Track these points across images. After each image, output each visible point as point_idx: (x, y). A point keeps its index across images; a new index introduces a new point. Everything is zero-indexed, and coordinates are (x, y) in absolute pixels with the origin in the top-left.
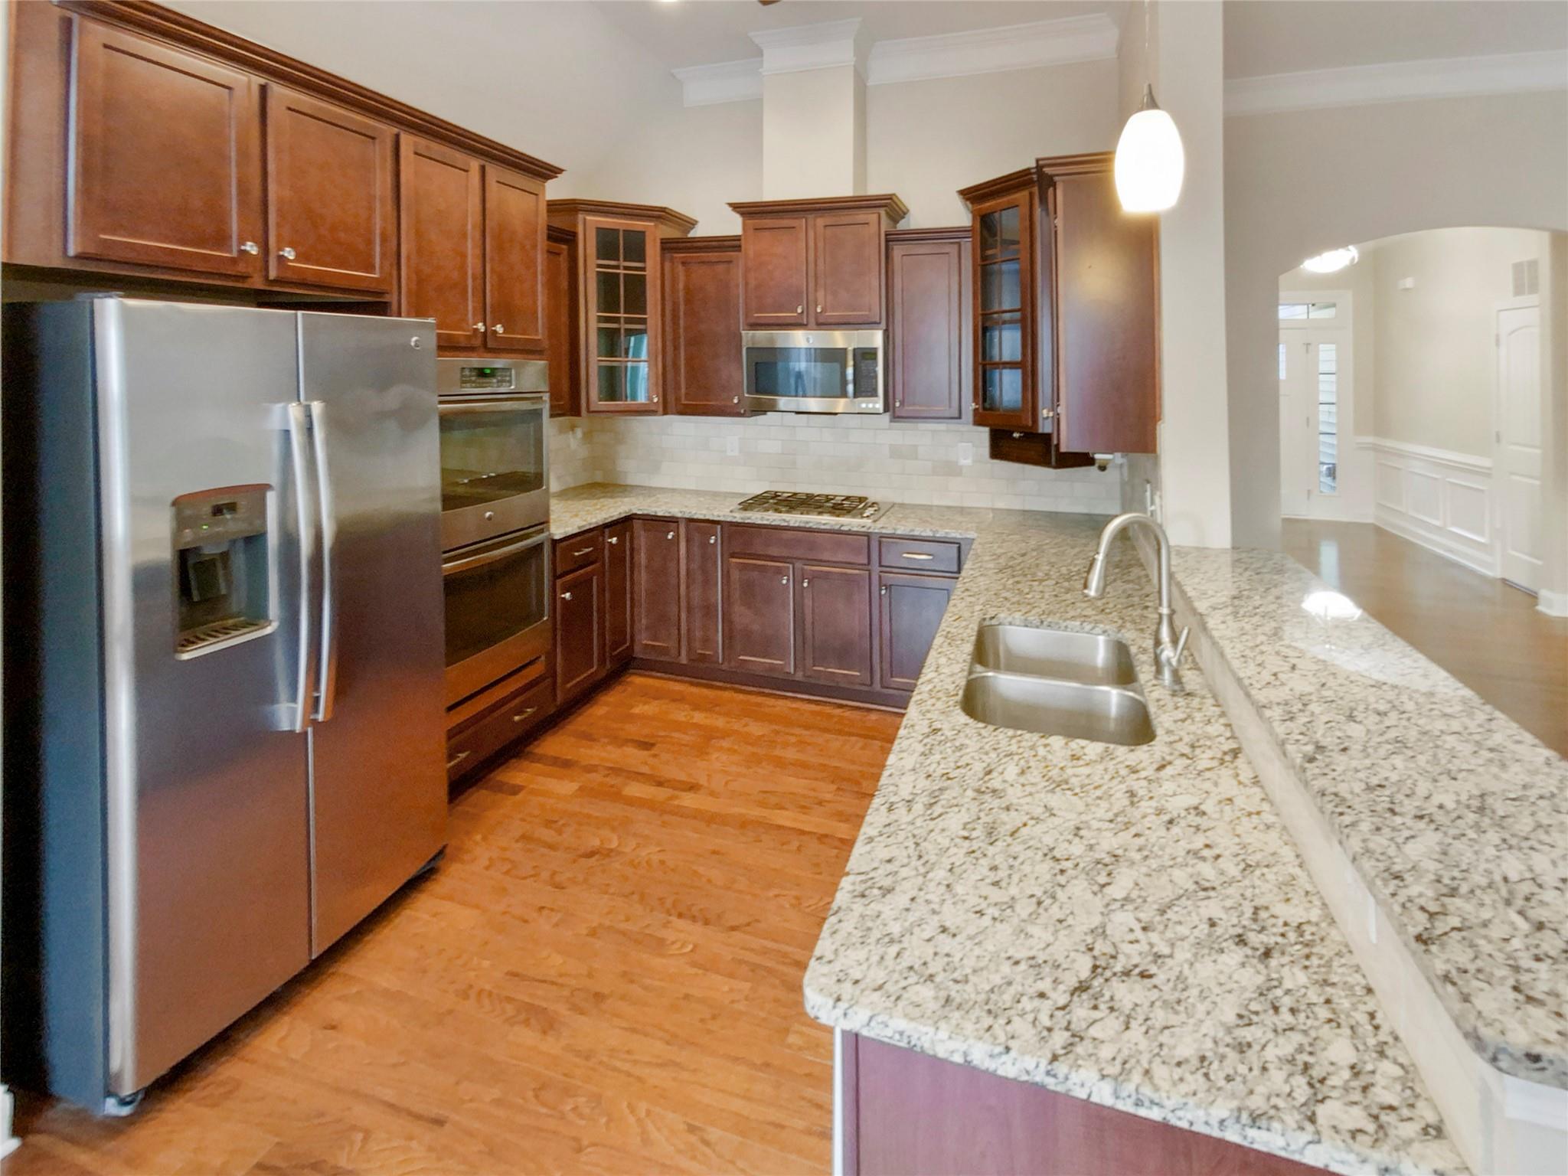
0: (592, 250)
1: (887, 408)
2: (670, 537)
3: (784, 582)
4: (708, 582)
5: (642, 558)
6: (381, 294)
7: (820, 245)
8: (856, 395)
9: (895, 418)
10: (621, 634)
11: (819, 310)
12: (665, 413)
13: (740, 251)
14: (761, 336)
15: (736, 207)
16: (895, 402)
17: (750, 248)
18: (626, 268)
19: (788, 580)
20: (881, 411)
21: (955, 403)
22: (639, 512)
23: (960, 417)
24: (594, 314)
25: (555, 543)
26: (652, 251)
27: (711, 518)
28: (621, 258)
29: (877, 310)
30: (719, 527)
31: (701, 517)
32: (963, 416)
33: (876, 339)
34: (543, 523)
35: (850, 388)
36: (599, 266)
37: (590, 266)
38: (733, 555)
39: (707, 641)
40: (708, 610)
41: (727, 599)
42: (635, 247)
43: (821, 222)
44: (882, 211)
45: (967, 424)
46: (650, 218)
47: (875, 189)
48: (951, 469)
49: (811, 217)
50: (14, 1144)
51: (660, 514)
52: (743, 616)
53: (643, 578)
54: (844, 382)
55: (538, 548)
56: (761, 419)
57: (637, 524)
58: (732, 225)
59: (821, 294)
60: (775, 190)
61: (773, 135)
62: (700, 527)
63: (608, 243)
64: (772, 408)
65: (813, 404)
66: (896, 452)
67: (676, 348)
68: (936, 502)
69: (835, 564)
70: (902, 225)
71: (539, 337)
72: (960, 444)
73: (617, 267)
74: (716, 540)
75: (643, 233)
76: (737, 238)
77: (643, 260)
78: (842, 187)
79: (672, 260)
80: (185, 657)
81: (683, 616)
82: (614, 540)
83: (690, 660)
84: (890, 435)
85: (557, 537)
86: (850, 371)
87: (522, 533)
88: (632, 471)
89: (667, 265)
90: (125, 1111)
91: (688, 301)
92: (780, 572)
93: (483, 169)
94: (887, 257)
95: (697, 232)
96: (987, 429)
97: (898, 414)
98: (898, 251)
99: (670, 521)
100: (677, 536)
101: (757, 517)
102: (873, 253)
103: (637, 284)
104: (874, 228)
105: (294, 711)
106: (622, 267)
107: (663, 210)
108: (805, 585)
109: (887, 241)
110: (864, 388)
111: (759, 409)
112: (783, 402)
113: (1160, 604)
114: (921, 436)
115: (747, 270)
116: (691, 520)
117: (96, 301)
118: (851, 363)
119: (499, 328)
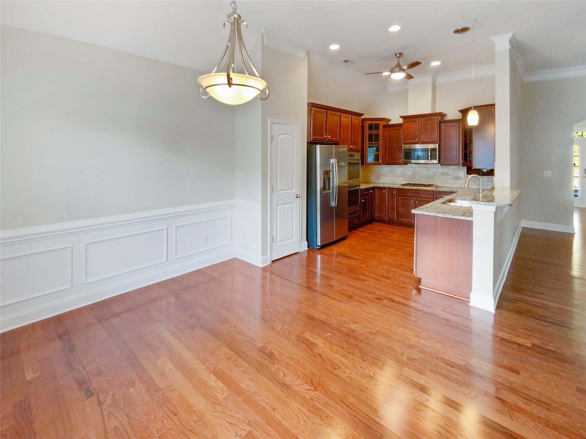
0: (367, 129)
1: (439, 162)
2: (384, 192)
3: (412, 202)
4: (393, 202)
5: (377, 196)
6: (337, 142)
7: (422, 124)
8: (431, 159)
9: (442, 165)
10: (372, 213)
11: (422, 140)
12: (383, 164)
13: (402, 127)
14: (407, 146)
15: (401, 117)
16: (441, 161)
17: (405, 126)
18: (375, 132)
19: (413, 202)
20: (438, 163)
21: (458, 161)
22: (377, 186)
23: (459, 164)
24: (367, 143)
25: (361, 189)
26: (381, 128)
27: (394, 187)
28: (374, 130)
29: (437, 139)
30: (396, 189)
31: (391, 187)
32: (460, 164)
33: (437, 146)
34: (359, 186)
35: (430, 158)
36: (369, 132)
37: (367, 132)
38: (399, 196)
39: (393, 216)
40: (393, 209)
41: (397, 206)
42: (377, 127)
43: (422, 119)
44: (438, 116)
45: (461, 166)
46: (379, 120)
47: (437, 111)
48: (458, 178)
49: (420, 118)
50: (308, 249)
51: (381, 187)
52: (401, 210)
53: (377, 201)
54: (428, 156)
55: (358, 189)
56: (407, 166)
57: (376, 189)
58: (401, 121)
59: (422, 136)
60: (411, 112)
61: (411, 98)
62: (391, 189)
63: (371, 127)
64: (410, 163)
65: (422, 161)
66: (442, 174)
67: (386, 150)
68: (454, 187)
69: (425, 198)
70: (445, 118)
71: (359, 148)
72: (461, 172)
73: (373, 132)
74: (395, 192)
75: (379, 124)
76: (402, 124)
77: (379, 130)
78: (428, 111)
79: (385, 130)
80: (324, 192)
81: (387, 210)
82: (372, 191)
83: (388, 220)
84: (441, 169)
85: (361, 188)
86: (429, 154)
87: (355, 186)
88: (373, 179)
89: (384, 130)
90: (319, 248)
91: (389, 138)
92: (411, 200)
93: (352, 117)
94: (440, 127)
95: (391, 123)
96: (466, 167)
97: (442, 164)
98: (443, 125)
99: (384, 188)
100: (385, 192)
101: (405, 187)
102: (436, 126)
103: (377, 136)
104: (436, 120)
105: (333, 204)
106: (374, 132)
107: (383, 118)
108: (417, 202)
109: (440, 123)
110: (433, 157)
111: (406, 163)
112: (413, 161)
113: (480, 190)
114: (450, 170)
115: (404, 131)
116: (389, 188)
117: (317, 146)
118: (430, 152)
119: (354, 147)
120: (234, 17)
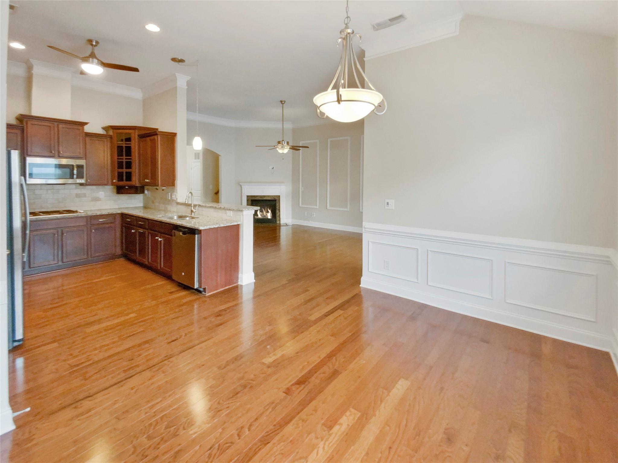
7: (61, 133)
11: (60, 152)
16: (88, 180)
29: (82, 154)
32: (109, 183)
33: (83, 162)
35: (75, 176)
43: (61, 126)
44: (84, 127)
49: (56, 124)
59: (61, 148)
66: (78, 196)
68: (92, 209)
69: (75, 227)
86: (75, 171)
98: (88, 138)
102: (81, 138)
104: (80, 130)
109: (85, 135)
110: (79, 176)
115: (28, 137)
120: (347, 32)
